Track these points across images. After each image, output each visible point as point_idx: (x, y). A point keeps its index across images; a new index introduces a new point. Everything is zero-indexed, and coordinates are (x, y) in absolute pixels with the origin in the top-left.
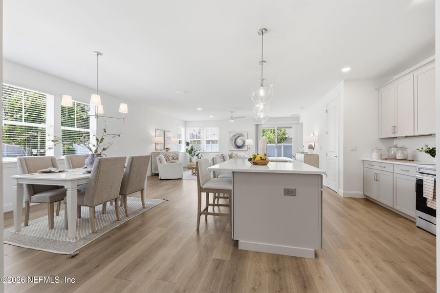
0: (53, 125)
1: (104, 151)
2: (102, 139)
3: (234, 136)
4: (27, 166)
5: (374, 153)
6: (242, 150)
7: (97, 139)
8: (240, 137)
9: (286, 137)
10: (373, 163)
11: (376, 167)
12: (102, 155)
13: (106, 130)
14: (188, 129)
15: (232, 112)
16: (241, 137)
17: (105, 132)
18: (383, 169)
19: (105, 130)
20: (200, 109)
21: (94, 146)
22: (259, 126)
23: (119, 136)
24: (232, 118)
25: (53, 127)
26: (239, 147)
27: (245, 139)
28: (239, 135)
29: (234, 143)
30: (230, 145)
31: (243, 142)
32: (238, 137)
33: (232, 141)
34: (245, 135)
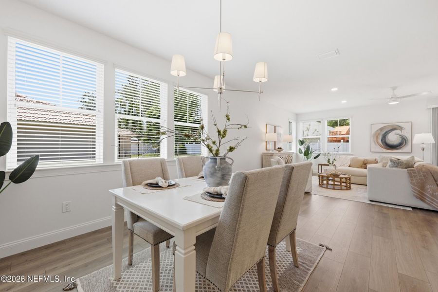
0: (166, 119)
1: (230, 153)
2: (225, 132)
3: (381, 129)
4: (131, 173)
6: (399, 151)
7: (219, 132)
8: (394, 132)
12: (227, 160)
13: (230, 117)
14: (301, 125)
16: (398, 131)
17: (228, 119)
19: (227, 116)
20: (335, 89)
21: (214, 143)
23: (246, 127)
24: (394, 98)
25: (166, 121)
26: (391, 147)
27: (406, 133)
28: (391, 128)
29: (382, 140)
30: (373, 144)
31: (401, 139)
32: (389, 131)
33: (377, 137)
34: (407, 127)
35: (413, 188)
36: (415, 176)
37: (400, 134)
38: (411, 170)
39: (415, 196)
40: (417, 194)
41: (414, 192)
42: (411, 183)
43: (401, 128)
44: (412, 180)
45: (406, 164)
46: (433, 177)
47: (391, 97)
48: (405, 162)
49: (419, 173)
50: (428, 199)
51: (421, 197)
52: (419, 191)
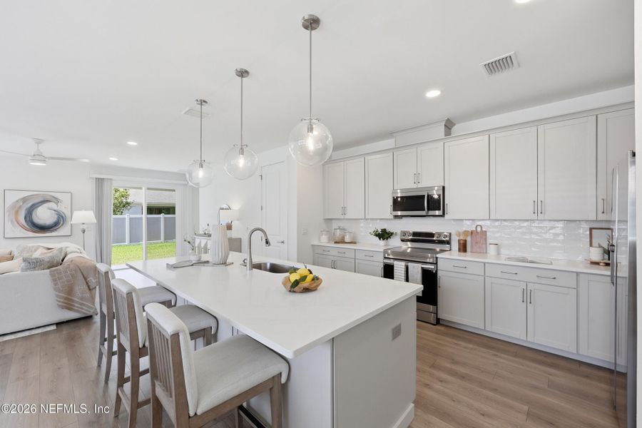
5: (324, 236)
6: (53, 234)
8: (46, 205)
9: (129, 201)
10: (329, 249)
11: (333, 252)
15: (39, 141)
16: (52, 205)
18: (343, 255)
22: (106, 185)
24: (38, 156)
26: (42, 229)
27: (64, 208)
28: (42, 199)
29: (25, 218)
30: (8, 225)
31: (56, 216)
32: (38, 203)
33: (17, 212)
34: (65, 199)
35: (57, 296)
36: (60, 278)
37: (56, 209)
38: (55, 270)
39: (59, 306)
40: (63, 302)
41: (59, 301)
42: (55, 289)
43: (57, 201)
44: (56, 285)
45: (49, 262)
46: (83, 274)
47: (33, 154)
48: (47, 260)
49: (66, 272)
50: (77, 305)
51: (68, 305)
52: (66, 299)
